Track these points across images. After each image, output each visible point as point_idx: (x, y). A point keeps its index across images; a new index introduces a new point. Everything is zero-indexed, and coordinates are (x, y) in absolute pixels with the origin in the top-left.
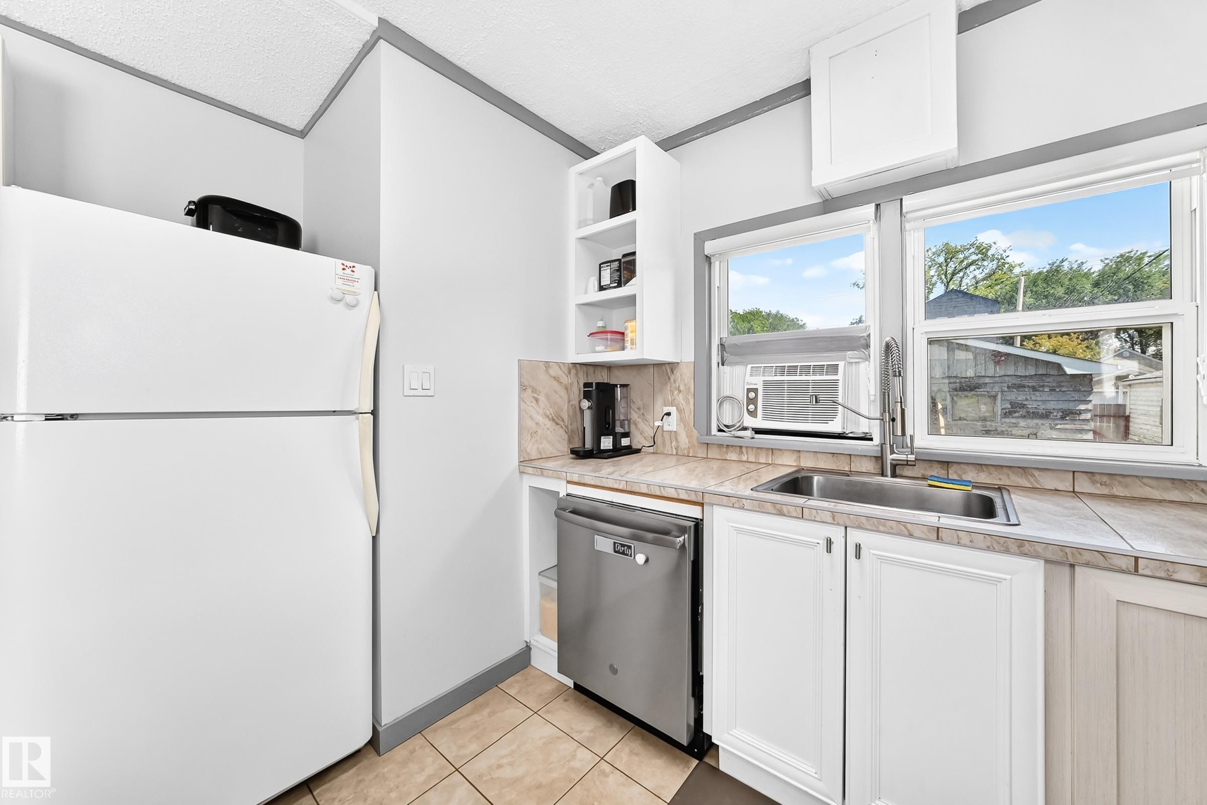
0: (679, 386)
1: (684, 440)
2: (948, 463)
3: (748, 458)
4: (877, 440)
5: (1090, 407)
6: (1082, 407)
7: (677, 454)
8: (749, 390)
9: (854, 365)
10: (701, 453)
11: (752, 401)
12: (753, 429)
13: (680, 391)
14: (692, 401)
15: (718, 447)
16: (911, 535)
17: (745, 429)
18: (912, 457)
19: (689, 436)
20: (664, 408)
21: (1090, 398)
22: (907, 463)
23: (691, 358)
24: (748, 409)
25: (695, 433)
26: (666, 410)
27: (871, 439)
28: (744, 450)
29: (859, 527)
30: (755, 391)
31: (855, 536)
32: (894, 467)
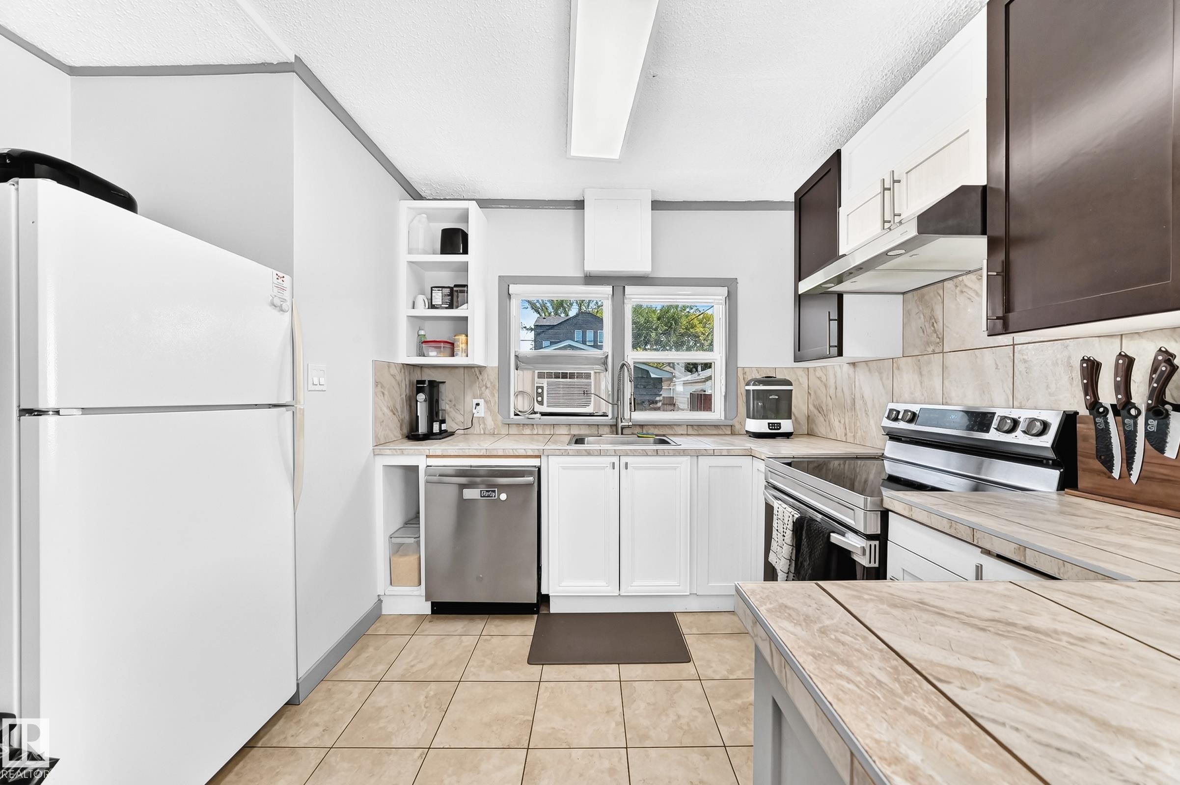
0: (486, 384)
1: (490, 423)
2: (642, 425)
3: (538, 432)
4: (610, 416)
5: (661, 398)
6: (658, 399)
7: (484, 434)
8: (538, 388)
9: (598, 374)
10: (504, 431)
11: (541, 395)
12: (541, 413)
13: (487, 387)
14: (497, 395)
15: (517, 426)
16: (647, 455)
17: (535, 413)
18: (630, 424)
19: (494, 420)
20: (473, 400)
21: (661, 393)
22: (628, 427)
23: (496, 364)
24: (537, 401)
25: (500, 418)
26: (475, 401)
27: (607, 416)
28: (535, 426)
29: (627, 455)
30: (542, 388)
31: (624, 460)
32: (622, 428)
